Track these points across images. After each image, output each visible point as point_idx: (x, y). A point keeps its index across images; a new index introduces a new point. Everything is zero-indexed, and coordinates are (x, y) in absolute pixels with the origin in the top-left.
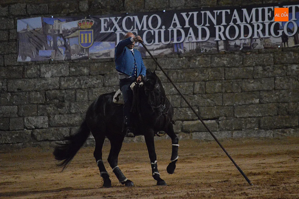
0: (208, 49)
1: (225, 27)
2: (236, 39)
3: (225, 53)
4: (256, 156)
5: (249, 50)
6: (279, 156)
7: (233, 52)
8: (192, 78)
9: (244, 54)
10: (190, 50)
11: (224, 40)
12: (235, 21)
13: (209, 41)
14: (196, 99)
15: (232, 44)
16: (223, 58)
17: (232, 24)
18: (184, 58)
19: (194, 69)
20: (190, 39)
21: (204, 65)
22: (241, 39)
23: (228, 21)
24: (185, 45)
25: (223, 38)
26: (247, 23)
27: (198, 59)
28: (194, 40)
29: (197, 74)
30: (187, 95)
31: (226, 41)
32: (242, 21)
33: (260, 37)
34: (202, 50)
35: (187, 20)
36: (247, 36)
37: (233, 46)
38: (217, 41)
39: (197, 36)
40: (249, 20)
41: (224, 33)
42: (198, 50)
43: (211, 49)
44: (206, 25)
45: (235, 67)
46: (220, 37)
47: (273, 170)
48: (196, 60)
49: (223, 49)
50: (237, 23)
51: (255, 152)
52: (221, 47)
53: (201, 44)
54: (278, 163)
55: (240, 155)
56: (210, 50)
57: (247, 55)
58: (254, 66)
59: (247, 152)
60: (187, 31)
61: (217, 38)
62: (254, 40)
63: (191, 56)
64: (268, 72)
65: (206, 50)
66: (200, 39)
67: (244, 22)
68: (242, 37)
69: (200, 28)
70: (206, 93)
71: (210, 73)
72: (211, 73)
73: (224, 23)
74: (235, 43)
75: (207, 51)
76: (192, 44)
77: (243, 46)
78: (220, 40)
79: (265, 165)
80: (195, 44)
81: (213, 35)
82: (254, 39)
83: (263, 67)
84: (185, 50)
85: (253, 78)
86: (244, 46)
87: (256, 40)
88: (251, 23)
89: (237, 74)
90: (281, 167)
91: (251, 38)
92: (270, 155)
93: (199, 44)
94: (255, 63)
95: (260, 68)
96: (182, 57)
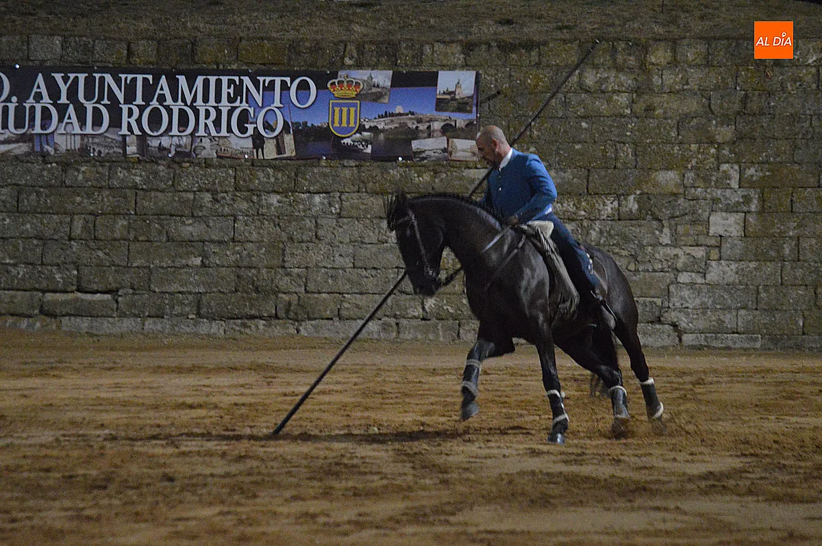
0: (104, 151)
1: (142, 109)
2: (161, 135)
3: (139, 161)
4: (191, 370)
5: (186, 159)
6: (236, 373)
7: (154, 161)
8: (69, 207)
9: (176, 166)
10: (67, 150)
11: (137, 136)
12: (162, 99)
13: (106, 134)
14: (74, 249)
15: (154, 143)
16: (134, 171)
17: (155, 103)
18: (54, 165)
19: (75, 189)
20: (69, 126)
21: (95, 183)
22: (172, 136)
23: (147, 98)
24: (58, 139)
25: (137, 131)
26: (186, 105)
27: (83, 169)
28: (77, 130)
29: (78, 199)
30: (56, 240)
31: (143, 137)
32: (175, 99)
33: (210, 134)
34: (92, 151)
35: (64, 89)
36: (184, 131)
37: (155, 147)
38: (124, 136)
39: (82, 122)
40: (189, 100)
41: (139, 121)
42: (84, 150)
43: (111, 151)
44: (102, 102)
45: (157, 190)
46: (130, 128)
47: (227, 400)
48: (78, 170)
49: (134, 154)
50: (164, 104)
51: (188, 363)
52: (132, 149)
53: (90, 139)
54: (236, 386)
55: (159, 367)
56: (108, 153)
57: (182, 167)
58: (194, 192)
59: (173, 362)
60: (62, 110)
61: (124, 131)
62: (199, 140)
63: (67, 162)
64: (223, 206)
65: (100, 152)
66: (89, 130)
67: (180, 102)
68: (175, 131)
69: (89, 106)
70: (95, 238)
71: (106, 200)
72: (109, 201)
73: (139, 101)
74: (160, 143)
75: (102, 155)
76: (73, 137)
77: (176, 150)
78: (130, 133)
79: (210, 389)
80: (78, 138)
81: (116, 122)
82: (199, 137)
83: (212, 195)
84: (56, 150)
85: (193, 216)
86: (179, 150)
87: (201, 140)
88: (194, 104)
89: (160, 204)
90: (242, 394)
91: (192, 134)
92: (219, 370)
93: (86, 140)
94: (197, 185)
95: (207, 197)
96: (51, 163)
